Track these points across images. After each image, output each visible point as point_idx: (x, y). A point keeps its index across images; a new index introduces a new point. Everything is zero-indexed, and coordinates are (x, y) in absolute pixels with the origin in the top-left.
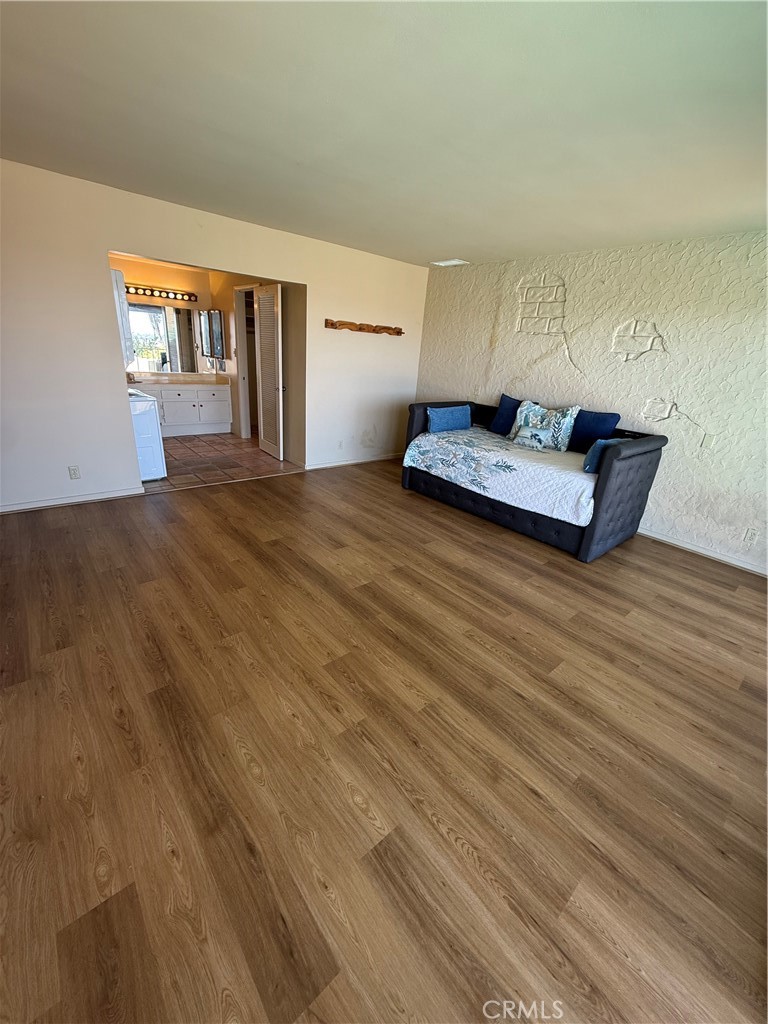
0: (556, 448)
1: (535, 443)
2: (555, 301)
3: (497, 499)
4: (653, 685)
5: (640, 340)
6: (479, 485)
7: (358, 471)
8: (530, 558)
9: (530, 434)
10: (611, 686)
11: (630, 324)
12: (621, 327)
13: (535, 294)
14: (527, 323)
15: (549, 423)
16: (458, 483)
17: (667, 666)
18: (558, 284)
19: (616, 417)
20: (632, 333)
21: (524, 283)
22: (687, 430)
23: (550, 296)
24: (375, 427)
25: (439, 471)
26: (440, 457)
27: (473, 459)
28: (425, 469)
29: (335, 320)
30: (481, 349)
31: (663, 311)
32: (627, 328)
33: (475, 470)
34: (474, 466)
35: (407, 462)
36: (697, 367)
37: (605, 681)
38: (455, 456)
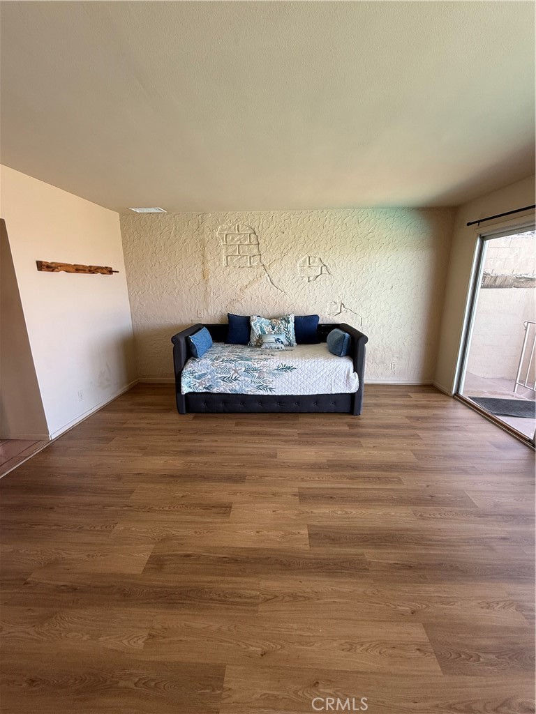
0: (290, 345)
1: (280, 345)
2: (250, 243)
3: (285, 394)
5: (314, 268)
6: (266, 388)
7: (107, 415)
8: (334, 428)
9: (274, 340)
11: (305, 259)
12: (301, 260)
13: (233, 239)
14: (232, 260)
15: (279, 329)
16: (244, 393)
18: (249, 232)
19: (316, 317)
20: (308, 264)
21: (222, 230)
22: (352, 318)
23: (245, 240)
24: (108, 366)
25: (221, 388)
26: (219, 376)
27: (255, 369)
28: (204, 390)
29: (50, 261)
30: (195, 280)
31: (323, 251)
32: (304, 261)
33: (259, 378)
34: (257, 375)
35: (185, 389)
36: (348, 282)
38: (236, 371)
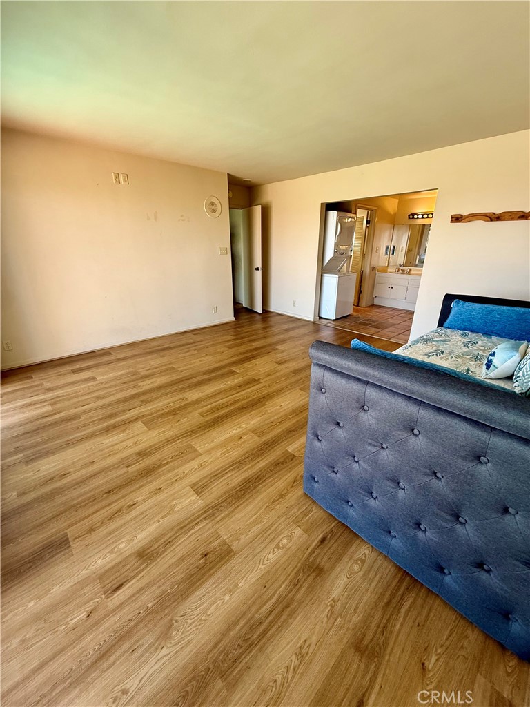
4: (106, 469)
10: (119, 445)
17: (120, 487)
37: (125, 444)
